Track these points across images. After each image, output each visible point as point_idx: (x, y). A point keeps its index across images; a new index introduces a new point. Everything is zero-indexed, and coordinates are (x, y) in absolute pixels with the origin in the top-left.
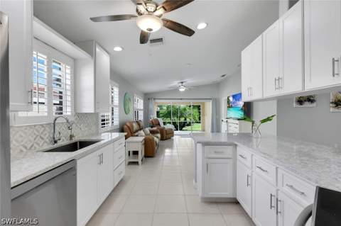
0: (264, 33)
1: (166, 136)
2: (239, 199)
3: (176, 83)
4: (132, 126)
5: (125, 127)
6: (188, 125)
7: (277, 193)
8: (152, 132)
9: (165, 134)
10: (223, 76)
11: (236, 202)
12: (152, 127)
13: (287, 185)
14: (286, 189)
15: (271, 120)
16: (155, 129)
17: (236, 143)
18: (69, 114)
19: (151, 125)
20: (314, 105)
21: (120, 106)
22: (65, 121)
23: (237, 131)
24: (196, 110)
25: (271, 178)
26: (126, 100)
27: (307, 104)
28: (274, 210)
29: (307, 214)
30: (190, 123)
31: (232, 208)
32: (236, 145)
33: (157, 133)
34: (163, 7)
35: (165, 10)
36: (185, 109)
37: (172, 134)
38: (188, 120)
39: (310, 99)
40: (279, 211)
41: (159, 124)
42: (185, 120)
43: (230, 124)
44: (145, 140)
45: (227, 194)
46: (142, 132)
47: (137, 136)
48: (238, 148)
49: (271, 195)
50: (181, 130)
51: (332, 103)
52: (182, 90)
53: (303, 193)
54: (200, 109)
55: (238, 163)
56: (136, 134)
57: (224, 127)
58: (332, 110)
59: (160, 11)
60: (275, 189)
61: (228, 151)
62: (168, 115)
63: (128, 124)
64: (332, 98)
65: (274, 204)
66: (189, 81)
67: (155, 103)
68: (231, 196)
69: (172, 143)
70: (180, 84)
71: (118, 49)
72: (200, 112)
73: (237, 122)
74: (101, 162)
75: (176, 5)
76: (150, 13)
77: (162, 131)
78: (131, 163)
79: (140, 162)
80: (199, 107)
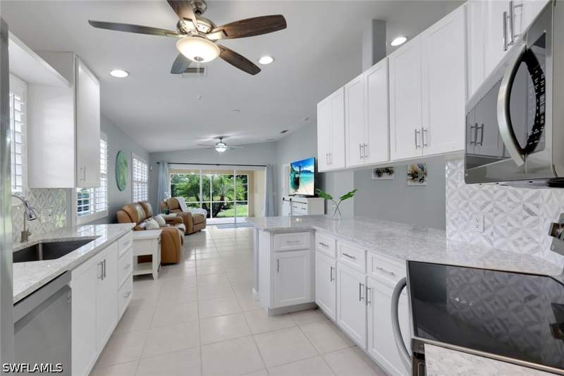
0: (347, 86)
1: (194, 227)
2: (319, 302)
3: (210, 138)
4: (136, 212)
5: (120, 213)
6: (225, 209)
7: (366, 280)
8: (170, 221)
9: (191, 224)
10: (284, 132)
11: (315, 308)
12: (168, 213)
13: (377, 268)
14: (376, 273)
15: (351, 196)
16: (173, 215)
17: (316, 228)
18: (19, 190)
19: (166, 209)
20: (392, 177)
21: (108, 175)
22: (21, 202)
23: (305, 213)
24: (240, 183)
25: (359, 265)
26: (119, 166)
27: (385, 176)
28: (363, 301)
29: (401, 285)
30: (228, 204)
31: (311, 316)
32: (314, 230)
33: (179, 222)
34: (224, 31)
35: (226, 35)
36: (221, 182)
37: (203, 224)
38: (226, 200)
39: (389, 171)
40: (369, 300)
41: (180, 208)
42: (222, 199)
43: (295, 204)
44: (162, 235)
45: (304, 299)
46: (153, 222)
47: (145, 229)
48: (316, 234)
49: (360, 284)
50: (215, 216)
51: (409, 174)
52: (221, 149)
53: (392, 274)
54: (245, 181)
55: (317, 253)
56: (143, 225)
57: (285, 208)
58: (410, 183)
59: (217, 35)
60: (364, 277)
61: (305, 238)
62: (193, 191)
63: (126, 208)
64: (410, 170)
65: (363, 295)
66: (233, 136)
67: (171, 171)
68: (309, 301)
69: (204, 239)
70: (219, 140)
71: (119, 73)
72: (246, 187)
73: (306, 200)
74: (103, 275)
75: (243, 33)
76: (201, 35)
77: (186, 219)
78: (138, 278)
79: (155, 274)
80: (243, 178)
